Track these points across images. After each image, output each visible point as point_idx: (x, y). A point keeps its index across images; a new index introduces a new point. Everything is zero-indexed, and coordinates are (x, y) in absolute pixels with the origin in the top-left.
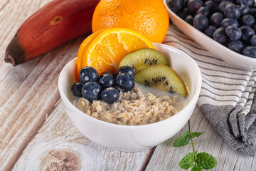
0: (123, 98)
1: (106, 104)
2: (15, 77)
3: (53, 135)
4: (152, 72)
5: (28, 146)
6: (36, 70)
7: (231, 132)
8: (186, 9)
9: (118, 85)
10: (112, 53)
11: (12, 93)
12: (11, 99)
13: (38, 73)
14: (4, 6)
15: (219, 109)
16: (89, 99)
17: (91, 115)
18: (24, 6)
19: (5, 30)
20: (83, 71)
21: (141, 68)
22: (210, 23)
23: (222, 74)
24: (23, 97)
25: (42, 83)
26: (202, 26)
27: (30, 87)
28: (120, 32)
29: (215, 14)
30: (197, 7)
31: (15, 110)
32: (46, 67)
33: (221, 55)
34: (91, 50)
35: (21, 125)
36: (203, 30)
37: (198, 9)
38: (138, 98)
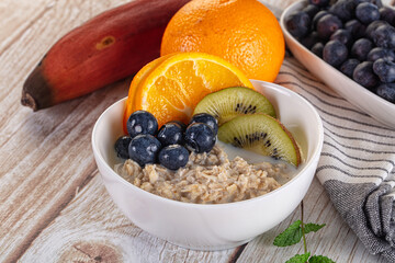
0: (195, 163)
1: (166, 171)
2: (35, 128)
3: (83, 218)
4: (246, 125)
5: (41, 235)
6: (68, 120)
7: (369, 226)
8: (314, 33)
9: (188, 142)
10: (184, 92)
11: (27, 152)
12: (24, 161)
13: (73, 124)
14: (32, 23)
15: (352, 188)
16: (139, 162)
17: (140, 186)
18: (63, 23)
19: (29, 59)
20: (133, 117)
21: (229, 117)
22: (351, 54)
23: (364, 136)
24: (43, 159)
25: (77, 139)
26: (336, 59)
27: (57, 145)
28: (198, 59)
29: (360, 41)
30: (331, 29)
31: (29, 179)
32: (86, 115)
33: (366, 107)
34: (150, 86)
35: (34, 202)
36: (338, 66)
37: (333, 33)
38: (219, 164)
